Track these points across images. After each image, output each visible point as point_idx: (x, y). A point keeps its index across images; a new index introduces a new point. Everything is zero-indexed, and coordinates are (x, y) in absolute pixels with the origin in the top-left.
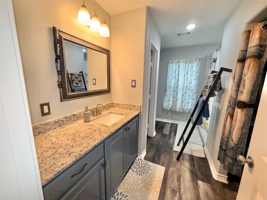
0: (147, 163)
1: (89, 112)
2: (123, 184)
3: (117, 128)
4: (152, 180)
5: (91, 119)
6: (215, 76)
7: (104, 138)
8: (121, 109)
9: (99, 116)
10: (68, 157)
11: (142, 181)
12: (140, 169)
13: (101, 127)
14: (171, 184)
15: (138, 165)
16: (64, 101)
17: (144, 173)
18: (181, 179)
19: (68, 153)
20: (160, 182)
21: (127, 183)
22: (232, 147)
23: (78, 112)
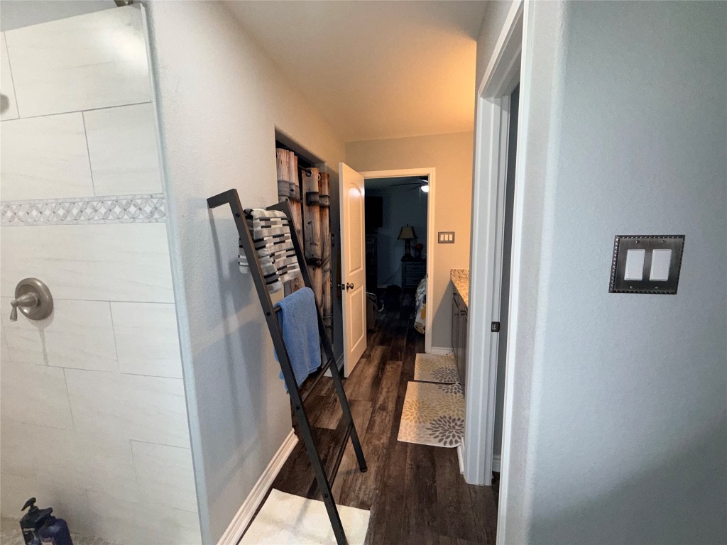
0: (442, 440)
4: (419, 414)
17: (437, 420)
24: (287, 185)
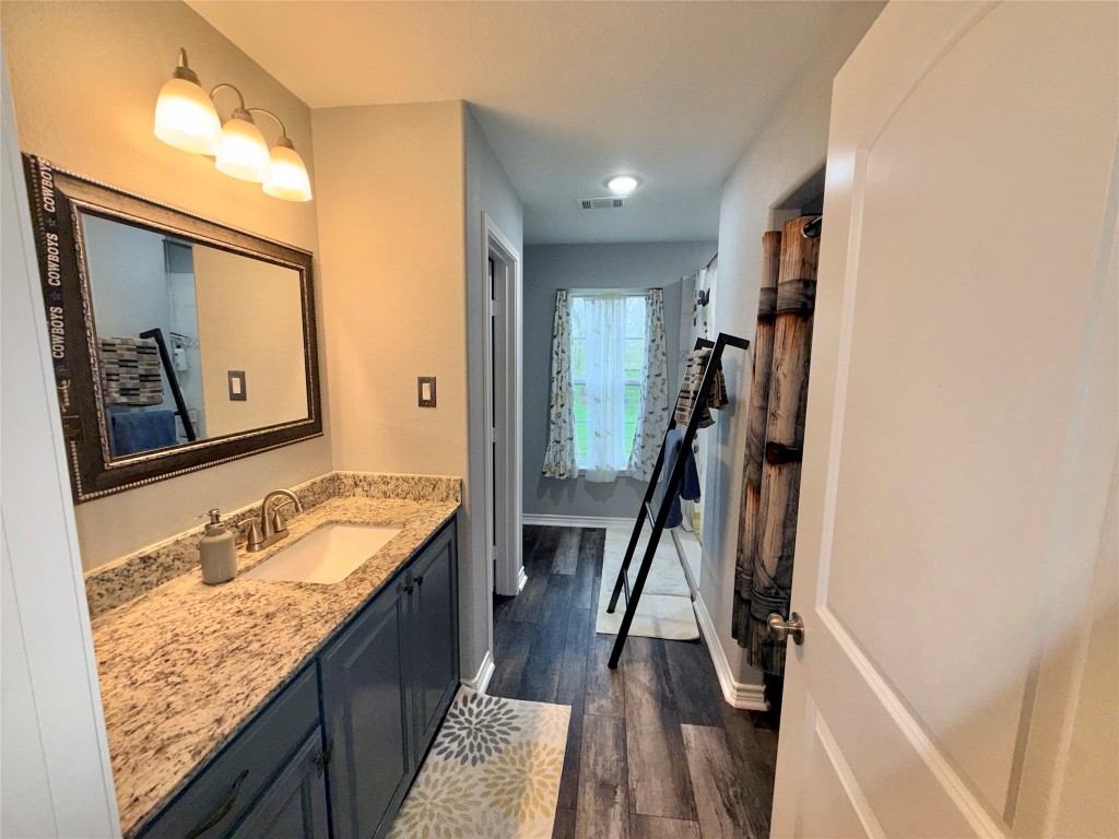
0: (500, 708)
1: (228, 534)
2: (405, 823)
3: (372, 589)
4: (526, 769)
5: (241, 565)
6: (705, 359)
7: (320, 644)
8: (375, 503)
9: (278, 544)
10: (154, 763)
11: (485, 783)
12: (475, 738)
13: (298, 594)
14: (596, 761)
15: (466, 725)
16: (90, 499)
17: (493, 751)
18: (629, 734)
19: (152, 745)
20: (555, 770)
21: (425, 809)
22: (765, 588)
23: (169, 541)
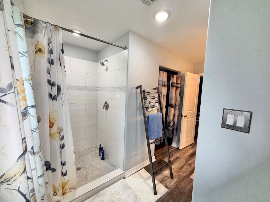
24: (162, 82)
